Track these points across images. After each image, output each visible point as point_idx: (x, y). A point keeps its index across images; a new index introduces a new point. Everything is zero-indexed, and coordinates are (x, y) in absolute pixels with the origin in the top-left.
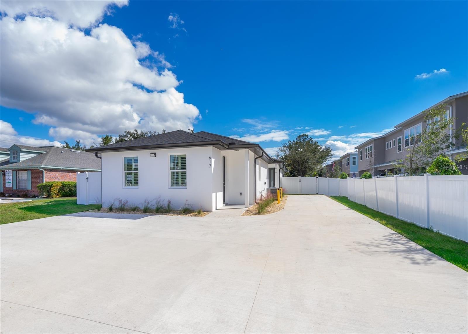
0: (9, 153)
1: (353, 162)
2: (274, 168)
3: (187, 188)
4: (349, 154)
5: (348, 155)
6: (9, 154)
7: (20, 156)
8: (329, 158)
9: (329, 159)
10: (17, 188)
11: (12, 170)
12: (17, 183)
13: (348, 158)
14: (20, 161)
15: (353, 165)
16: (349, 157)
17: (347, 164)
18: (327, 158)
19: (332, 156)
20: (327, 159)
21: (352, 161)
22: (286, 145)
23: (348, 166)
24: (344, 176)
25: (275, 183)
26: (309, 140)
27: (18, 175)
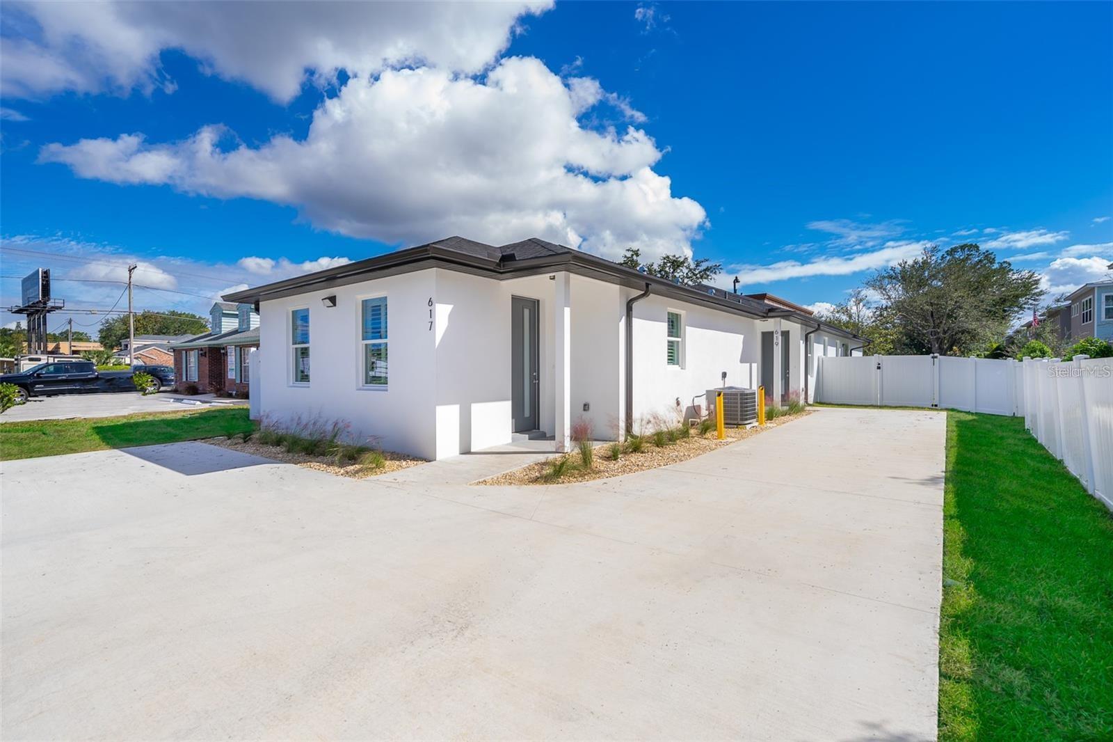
0: (237, 313)
1: (1106, 309)
2: (773, 332)
3: (387, 390)
4: (1094, 288)
5: (1088, 290)
6: (237, 315)
7: (251, 319)
8: (1030, 302)
9: (1031, 304)
10: (241, 381)
11: (236, 346)
12: (241, 370)
13: (1090, 299)
14: (251, 329)
15: (1106, 318)
16: (1091, 297)
17: (1087, 317)
18: (1025, 304)
19: (1042, 297)
20: (1024, 306)
21: (1104, 307)
22: (892, 272)
23: (1089, 322)
24: (1035, 352)
25: (788, 373)
26: (982, 257)
27: (244, 355)
